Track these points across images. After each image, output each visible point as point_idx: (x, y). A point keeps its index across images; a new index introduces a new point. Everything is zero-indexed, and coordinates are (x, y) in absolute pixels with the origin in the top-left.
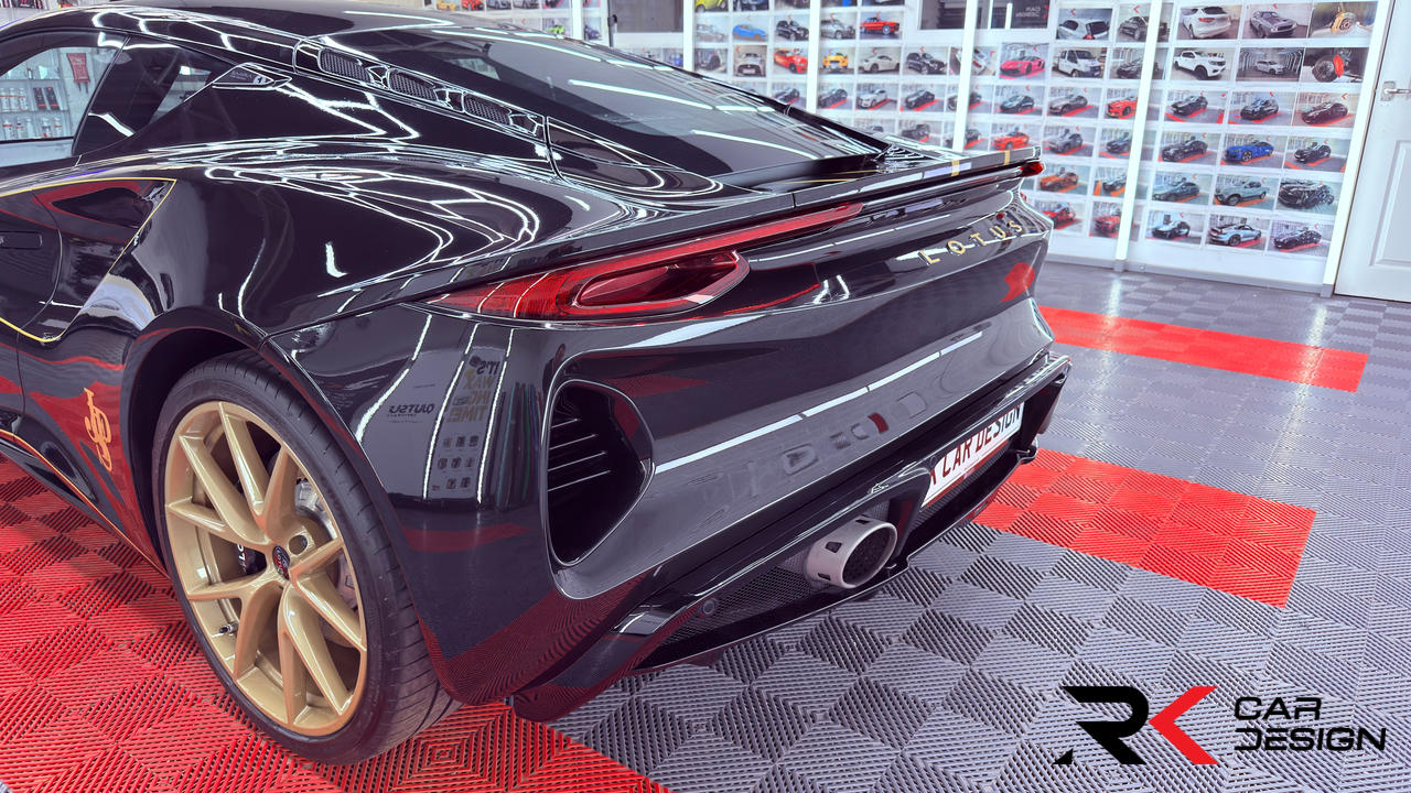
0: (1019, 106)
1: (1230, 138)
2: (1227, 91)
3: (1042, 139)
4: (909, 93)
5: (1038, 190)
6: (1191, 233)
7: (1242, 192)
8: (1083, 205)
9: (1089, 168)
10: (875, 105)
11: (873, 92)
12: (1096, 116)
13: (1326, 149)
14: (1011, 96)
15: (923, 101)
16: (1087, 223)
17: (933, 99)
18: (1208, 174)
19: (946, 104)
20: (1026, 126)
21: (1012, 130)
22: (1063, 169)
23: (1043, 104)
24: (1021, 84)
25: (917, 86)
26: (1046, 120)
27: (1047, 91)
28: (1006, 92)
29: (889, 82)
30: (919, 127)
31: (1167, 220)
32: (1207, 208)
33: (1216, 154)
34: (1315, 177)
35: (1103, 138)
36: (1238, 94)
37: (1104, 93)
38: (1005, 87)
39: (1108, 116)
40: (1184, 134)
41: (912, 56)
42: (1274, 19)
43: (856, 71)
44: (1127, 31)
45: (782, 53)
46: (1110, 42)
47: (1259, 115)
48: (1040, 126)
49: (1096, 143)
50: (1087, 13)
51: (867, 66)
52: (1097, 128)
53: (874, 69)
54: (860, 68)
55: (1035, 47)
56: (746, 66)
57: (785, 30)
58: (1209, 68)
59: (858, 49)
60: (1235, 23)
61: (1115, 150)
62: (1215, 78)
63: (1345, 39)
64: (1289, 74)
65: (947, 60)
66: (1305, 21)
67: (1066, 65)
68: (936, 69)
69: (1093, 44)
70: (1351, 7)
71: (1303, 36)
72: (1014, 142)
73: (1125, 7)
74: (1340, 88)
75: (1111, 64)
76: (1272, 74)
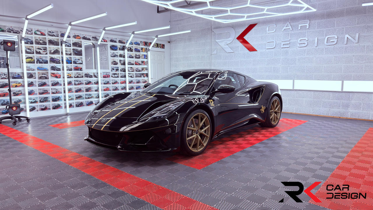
0: (107, 83)
1: (136, 86)
3: (112, 88)
4: (86, 81)
10: (79, 84)
11: (78, 82)
12: (119, 84)
15: (89, 83)
17: (91, 82)
19: (94, 83)
20: (109, 86)
21: (106, 87)
23: (111, 82)
24: (107, 79)
25: (87, 80)
26: (112, 85)
27: (111, 80)
28: (104, 80)
29: (81, 79)
30: (89, 88)
33: (134, 88)
36: (136, 80)
37: (119, 80)
39: (121, 84)
40: (131, 86)
41: (86, 74)
42: (138, 69)
43: (73, 77)
44: (121, 70)
45: (53, 74)
46: (119, 72)
47: (138, 82)
48: (110, 86)
49: (120, 88)
50: (116, 67)
51: (76, 76)
52: (119, 86)
53: (78, 77)
54: (74, 77)
55: (108, 73)
56: (42, 77)
57: (53, 68)
58: (132, 76)
59: (73, 73)
60: (134, 70)
61: (122, 89)
62: (133, 77)
63: (146, 72)
64: (141, 77)
65: (93, 75)
66: (141, 69)
67: (113, 76)
68: (91, 77)
69: (117, 72)
70: (145, 68)
71: (141, 71)
72: (107, 89)
73: (120, 67)
74: (146, 78)
75: (120, 75)
76: (139, 77)
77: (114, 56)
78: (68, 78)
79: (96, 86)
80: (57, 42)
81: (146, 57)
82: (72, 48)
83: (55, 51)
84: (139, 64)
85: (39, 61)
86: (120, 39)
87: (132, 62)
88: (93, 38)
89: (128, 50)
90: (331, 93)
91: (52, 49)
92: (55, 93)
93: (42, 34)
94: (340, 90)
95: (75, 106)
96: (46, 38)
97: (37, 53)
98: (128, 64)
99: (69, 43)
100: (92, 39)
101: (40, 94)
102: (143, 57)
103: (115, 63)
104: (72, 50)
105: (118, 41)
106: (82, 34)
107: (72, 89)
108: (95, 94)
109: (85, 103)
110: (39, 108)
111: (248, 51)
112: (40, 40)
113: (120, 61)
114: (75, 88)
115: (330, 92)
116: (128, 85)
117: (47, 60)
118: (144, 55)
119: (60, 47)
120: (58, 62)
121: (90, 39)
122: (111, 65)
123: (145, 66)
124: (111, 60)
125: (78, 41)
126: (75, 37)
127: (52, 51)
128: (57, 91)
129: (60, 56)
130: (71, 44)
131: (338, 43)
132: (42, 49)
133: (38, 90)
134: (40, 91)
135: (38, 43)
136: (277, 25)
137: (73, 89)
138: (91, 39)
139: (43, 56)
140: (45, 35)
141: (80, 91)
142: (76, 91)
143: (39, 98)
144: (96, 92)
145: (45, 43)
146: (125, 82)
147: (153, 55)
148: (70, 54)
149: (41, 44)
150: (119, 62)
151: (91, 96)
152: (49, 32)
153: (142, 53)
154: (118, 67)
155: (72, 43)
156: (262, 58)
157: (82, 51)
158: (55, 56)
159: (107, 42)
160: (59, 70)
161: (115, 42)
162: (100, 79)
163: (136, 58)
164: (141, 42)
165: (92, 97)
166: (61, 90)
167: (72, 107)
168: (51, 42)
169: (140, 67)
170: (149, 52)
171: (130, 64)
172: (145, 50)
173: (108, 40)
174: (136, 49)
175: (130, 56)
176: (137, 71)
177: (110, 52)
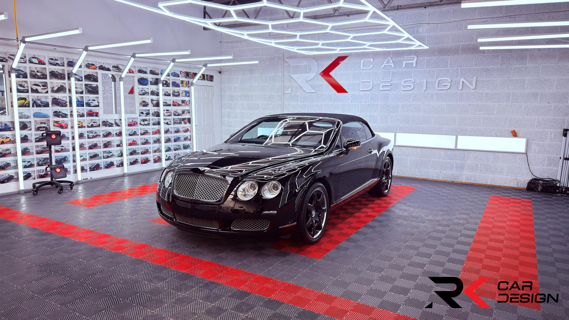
0: (133, 133)
1: (174, 137)
2: (172, 127)
3: (140, 141)
4: (104, 133)
5: (141, 154)
6: (171, 158)
7: (178, 147)
8: (151, 156)
9: (150, 147)
10: (94, 137)
11: (92, 133)
12: (150, 135)
13: (187, 137)
14: (131, 131)
15: (108, 134)
16: (152, 161)
17: (111, 134)
18: (172, 145)
19: (115, 135)
20: (136, 139)
21: (133, 140)
22: (145, 148)
23: (139, 132)
24: (133, 128)
25: (106, 130)
26: (140, 136)
27: (139, 129)
28: (130, 130)
29: (97, 130)
30: (108, 142)
31: (167, 156)
32: (172, 152)
33: (172, 140)
34: (187, 143)
35: (152, 140)
36: (174, 128)
37: (151, 129)
38: (129, 129)
39: (153, 134)
40: (167, 137)
41: (103, 122)
42: (177, 112)
43: (86, 127)
44: (153, 115)
45: (56, 122)
46: (150, 117)
47: (177, 131)
48: (139, 138)
49: (151, 141)
50: (145, 110)
51: (90, 125)
52: (151, 137)
53: (92, 126)
54: (88, 126)
55: (135, 118)
56: (41, 127)
57: (57, 114)
58: (169, 122)
59: (87, 120)
60: (171, 113)
61: (155, 142)
62: (170, 124)
63: (187, 116)
64: (180, 123)
65: (114, 123)
66: (181, 113)
67: (142, 123)
68: (111, 125)
69: (147, 118)
70: (186, 110)
71: (181, 116)
72: (134, 143)
73: (152, 109)
74: (188, 125)
75: (151, 122)
76: (178, 123)
77: (144, 94)
78: (79, 127)
79: (118, 138)
80: (62, 74)
81: (188, 94)
82: (84, 82)
83: (59, 87)
84: (178, 104)
85: (36, 104)
86: (151, 68)
87: (169, 103)
88: (114, 67)
89: (163, 85)
90: (442, 152)
91: (55, 85)
92: (60, 152)
93: (41, 63)
94: (453, 147)
95: (88, 170)
96: (45, 68)
97: (34, 91)
98: (164, 106)
99: (79, 76)
100: (112, 70)
101: (38, 153)
102: (185, 94)
103: (145, 104)
104: (84, 85)
105: (148, 72)
106: (99, 63)
107: (84, 145)
108: (117, 151)
109: (103, 165)
110: (36, 175)
111: (335, 92)
112: (37, 72)
113: (152, 100)
114: (89, 143)
115: (442, 150)
116: (163, 137)
117: (48, 101)
118: (185, 91)
119: (66, 81)
120: (64, 105)
121: (109, 69)
122: (140, 106)
123: (187, 108)
124: (138, 98)
125: (93, 72)
126: (88, 66)
127: (55, 89)
128: (62, 149)
129: (67, 94)
130: (82, 77)
131: (451, 87)
132: (40, 84)
133: (35, 147)
134: (37, 149)
135: (34, 76)
136: (375, 60)
137: (86, 145)
138: (111, 68)
139: (42, 96)
140: (44, 64)
141: (96, 147)
142: (91, 148)
143: (37, 159)
144: (119, 148)
145: (44, 77)
146: (158, 132)
147: (197, 91)
148: (82, 93)
149: (39, 78)
150: (150, 102)
151: (111, 154)
152: (50, 59)
153: (182, 89)
154: (149, 110)
155: (84, 76)
156: (354, 102)
157: (98, 87)
158: (59, 96)
159: (133, 73)
160: (65, 116)
161: (145, 73)
162: (124, 128)
163: (174, 95)
164: (181, 72)
165: (112, 156)
166: (69, 147)
167: (84, 171)
168: (54, 75)
169: (179, 109)
170: (192, 88)
171: (166, 104)
172: (186, 84)
173: (135, 70)
174: (173, 82)
175: (166, 93)
176: (175, 115)
177: (138, 88)
